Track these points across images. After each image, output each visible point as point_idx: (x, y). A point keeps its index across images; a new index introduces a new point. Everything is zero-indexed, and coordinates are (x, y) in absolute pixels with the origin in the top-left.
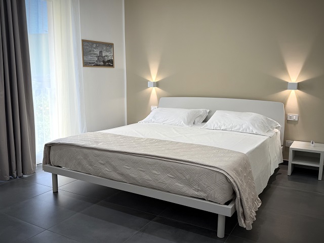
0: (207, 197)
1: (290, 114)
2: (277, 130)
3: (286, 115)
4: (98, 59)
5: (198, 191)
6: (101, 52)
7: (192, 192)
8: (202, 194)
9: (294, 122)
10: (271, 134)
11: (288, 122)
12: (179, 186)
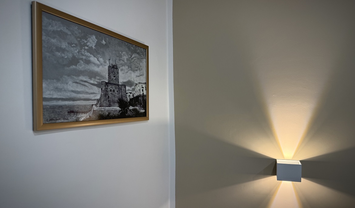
4: (105, 94)
6: (113, 69)
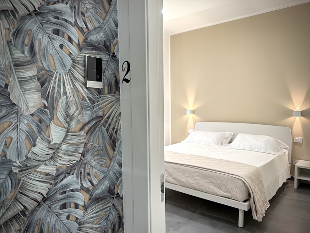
0: (232, 196)
1: (296, 138)
2: (285, 151)
3: (293, 138)
5: (226, 192)
7: (221, 193)
8: (228, 195)
9: (300, 144)
10: (280, 153)
11: (294, 143)
12: (213, 188)
